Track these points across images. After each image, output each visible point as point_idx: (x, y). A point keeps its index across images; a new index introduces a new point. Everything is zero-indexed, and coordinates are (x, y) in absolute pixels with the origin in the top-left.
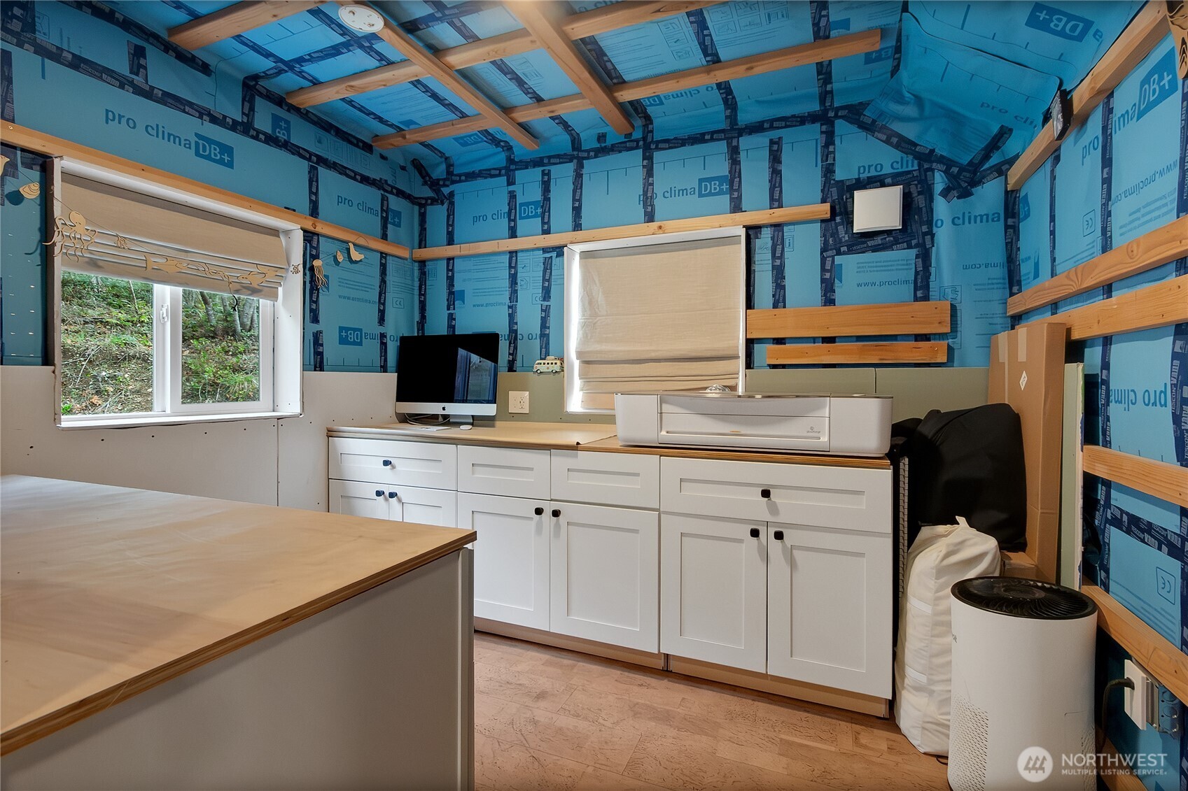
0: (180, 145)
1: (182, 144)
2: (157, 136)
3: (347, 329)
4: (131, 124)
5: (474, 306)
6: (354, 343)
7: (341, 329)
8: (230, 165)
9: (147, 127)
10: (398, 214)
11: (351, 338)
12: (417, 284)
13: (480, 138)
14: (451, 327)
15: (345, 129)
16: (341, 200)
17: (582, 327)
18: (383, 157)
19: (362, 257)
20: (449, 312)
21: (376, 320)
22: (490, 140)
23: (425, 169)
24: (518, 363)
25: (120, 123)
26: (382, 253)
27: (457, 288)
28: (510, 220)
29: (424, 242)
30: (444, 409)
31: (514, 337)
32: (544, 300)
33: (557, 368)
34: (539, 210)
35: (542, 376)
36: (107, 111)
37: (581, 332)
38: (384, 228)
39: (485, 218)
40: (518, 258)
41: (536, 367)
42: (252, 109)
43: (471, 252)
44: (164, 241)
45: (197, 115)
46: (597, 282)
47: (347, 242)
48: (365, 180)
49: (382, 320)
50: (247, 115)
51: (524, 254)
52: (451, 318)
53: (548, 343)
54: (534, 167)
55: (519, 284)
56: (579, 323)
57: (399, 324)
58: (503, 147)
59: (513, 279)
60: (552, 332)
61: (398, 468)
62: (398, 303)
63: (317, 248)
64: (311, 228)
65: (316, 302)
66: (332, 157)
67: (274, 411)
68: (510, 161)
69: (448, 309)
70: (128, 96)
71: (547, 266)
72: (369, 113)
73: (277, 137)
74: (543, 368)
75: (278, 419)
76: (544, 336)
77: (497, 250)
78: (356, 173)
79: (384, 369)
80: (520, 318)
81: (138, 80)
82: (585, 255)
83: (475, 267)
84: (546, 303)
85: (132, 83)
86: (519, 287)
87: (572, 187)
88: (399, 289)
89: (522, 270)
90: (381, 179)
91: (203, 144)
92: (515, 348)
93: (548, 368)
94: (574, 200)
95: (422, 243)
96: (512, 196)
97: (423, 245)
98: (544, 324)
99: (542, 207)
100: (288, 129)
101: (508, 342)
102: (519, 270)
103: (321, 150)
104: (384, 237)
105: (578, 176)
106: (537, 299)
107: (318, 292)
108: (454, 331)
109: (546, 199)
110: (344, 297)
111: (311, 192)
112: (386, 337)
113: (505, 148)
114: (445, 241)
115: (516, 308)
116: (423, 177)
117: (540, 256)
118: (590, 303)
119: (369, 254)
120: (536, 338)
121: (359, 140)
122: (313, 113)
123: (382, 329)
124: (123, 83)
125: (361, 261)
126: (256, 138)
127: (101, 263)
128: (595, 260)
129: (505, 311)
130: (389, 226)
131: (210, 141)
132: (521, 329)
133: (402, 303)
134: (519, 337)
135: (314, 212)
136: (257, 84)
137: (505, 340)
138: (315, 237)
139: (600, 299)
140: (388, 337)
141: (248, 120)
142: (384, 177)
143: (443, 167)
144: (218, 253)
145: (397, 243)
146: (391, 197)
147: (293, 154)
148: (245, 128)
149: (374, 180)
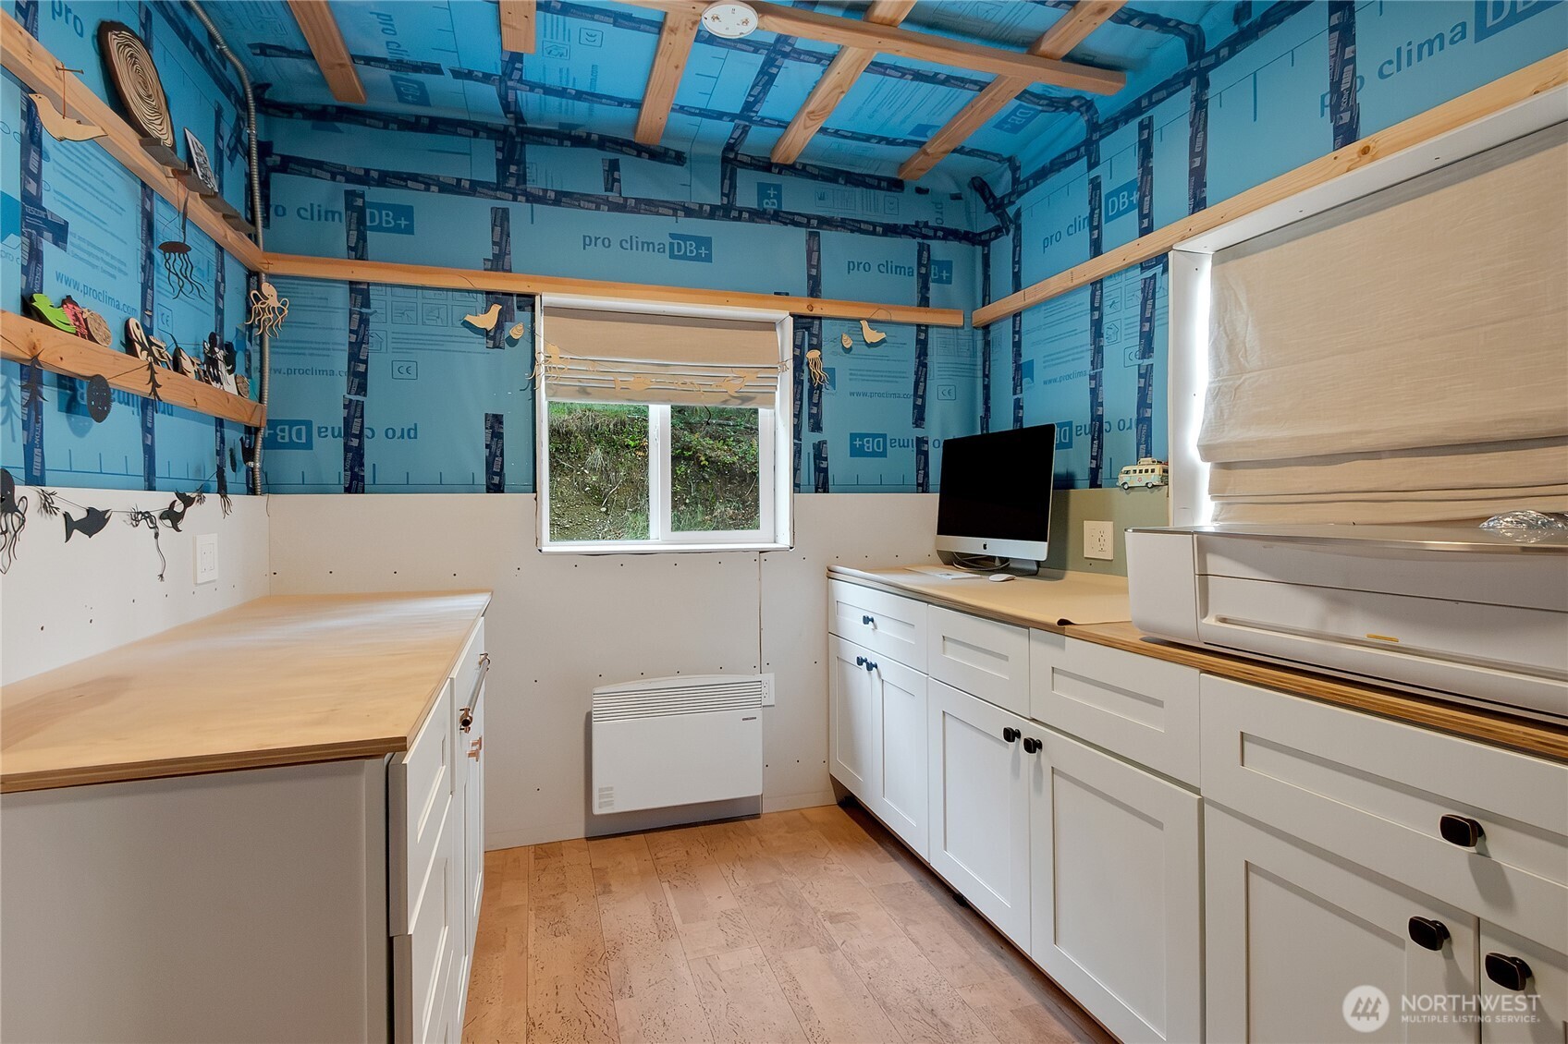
0: (654, 251)
1: (656, 250)
2: (631, 249)
3: (862, 436)
4: (607, 243)
5: (1045, 383)
6: (874, 454)
7: (853, 436)
8: (708, 259)
9: (621, 242)
10: (947, 265)
11: (868, 447)
12: (980, 361)
13: (1031, 109)
14: (1018, 419)
15: (857, 171)
16: (851, 266)
17: (1214, 399)
18: (920, 191)
19: (883, 335)
20: (1016, 397)
21: (910, 419)
22: (1047, 105)
23: (989, 188)
24: (1104, 473)
25: (596, 245)
26: (919, 326)
27: (1024, 360)
28: (1092, 228)
29: (987, 298)
30: (985, 547)
31: (1097, 428)
32: (1143, 357)
33: (1154, 479)
34: (1135, 197)
35: (1132, 493)
36: (584, 237)
37: (1211, 408)
38: (924, 287)
39: (1057, 237)
40: (1104, 291)
41: (1123, 478)
42: (733, 186)
43: (1040, 296)
44: (642, 358)
45: (671, 212)
46: (1244, 304)
47: (858, 320)
48: (891, 230)
49: (919, 419)
50: (727, 196)
51: (1112, 282)
52: (1018, 406)
53: (1149, 435)
54: (1126, 123)
55: (1105, 336)
56: (1209, 390)
57: (945, 422)
58: (1078, 109)
59: (1097, 327)
60: (1154, 413)
61: (880, 629)
62: (946, 393)
63: (818, 336)
64: (805, 311)
65: (818, 405)
66: (837, 213)
67: (775, 542)
68: (1093, 127)
69: (1015, 393)
70: (605, 215)
71: (1150, 293)
72: (868, 138)
73: (765, 210)
74: (1132, 480)
75: (760, 552)
76: (1144, 422)
77: (1071, 284)
78: (874, 225)
79: (923, 487)
80: (1107, 395)
81: (613, 196)
82: (1225, 255)
83: (1050, 319)
84: (1147, 362)
85: (607, 201)
86: (1105, 342)
87: (1188, 132)
88: (951, 373)
89: (1112, 310)
90: (917, 222)
91: (678, 243)
92: (1100, 447)
93: (1140, 480)
94: (1193, 155)
95: (986, 300)
96: (1095, 185)
97: (987, 302)
98: (1144, 402)
99: (1140, 189)
100: (778, 197)
101: (1090, 436)
102: (1106, 310)
103: (823, 209)
104: (924, 302)
105: (1200, 105)
106: (1132, 356)
107: (821, 392)
108: (1022, 424)
109: (1146, 170)
110: (858, 394)
111: (810, 266)
112: (927, 442)
113: (1083, 109)
114: (1010, 287)
115: (1101, 376)
116: (986, 200)
117: (1137, 276)
118: (1231, 348)
119: (893, 329)
120: (1130, 428)
121: (880, 179)
122: (811, 165)
123: (919, 433)
124: (598, 203)
125: (883, 341)
126: (739, 219)
127: (589, 390)
128: (1240, 261)
129: (1085, 385)
130: (932, 285)
131: (685, 238)
132: (1109, 413)
133: (952, 392)
134: (1106, 426)
135: (814, 290)
136: (737, 154)
137: (1086, 434)
138: (817, 322)
139: (1249, 335)
140: (930, 443)
141: (729, 200)
142: (923, 219)
143: (1008, 176)
144: (699, 361)
145: (947, 306)
146: (935, 245)
147: (786, 224)
148: (726, 211)
149: (906, 226)
